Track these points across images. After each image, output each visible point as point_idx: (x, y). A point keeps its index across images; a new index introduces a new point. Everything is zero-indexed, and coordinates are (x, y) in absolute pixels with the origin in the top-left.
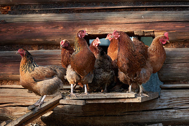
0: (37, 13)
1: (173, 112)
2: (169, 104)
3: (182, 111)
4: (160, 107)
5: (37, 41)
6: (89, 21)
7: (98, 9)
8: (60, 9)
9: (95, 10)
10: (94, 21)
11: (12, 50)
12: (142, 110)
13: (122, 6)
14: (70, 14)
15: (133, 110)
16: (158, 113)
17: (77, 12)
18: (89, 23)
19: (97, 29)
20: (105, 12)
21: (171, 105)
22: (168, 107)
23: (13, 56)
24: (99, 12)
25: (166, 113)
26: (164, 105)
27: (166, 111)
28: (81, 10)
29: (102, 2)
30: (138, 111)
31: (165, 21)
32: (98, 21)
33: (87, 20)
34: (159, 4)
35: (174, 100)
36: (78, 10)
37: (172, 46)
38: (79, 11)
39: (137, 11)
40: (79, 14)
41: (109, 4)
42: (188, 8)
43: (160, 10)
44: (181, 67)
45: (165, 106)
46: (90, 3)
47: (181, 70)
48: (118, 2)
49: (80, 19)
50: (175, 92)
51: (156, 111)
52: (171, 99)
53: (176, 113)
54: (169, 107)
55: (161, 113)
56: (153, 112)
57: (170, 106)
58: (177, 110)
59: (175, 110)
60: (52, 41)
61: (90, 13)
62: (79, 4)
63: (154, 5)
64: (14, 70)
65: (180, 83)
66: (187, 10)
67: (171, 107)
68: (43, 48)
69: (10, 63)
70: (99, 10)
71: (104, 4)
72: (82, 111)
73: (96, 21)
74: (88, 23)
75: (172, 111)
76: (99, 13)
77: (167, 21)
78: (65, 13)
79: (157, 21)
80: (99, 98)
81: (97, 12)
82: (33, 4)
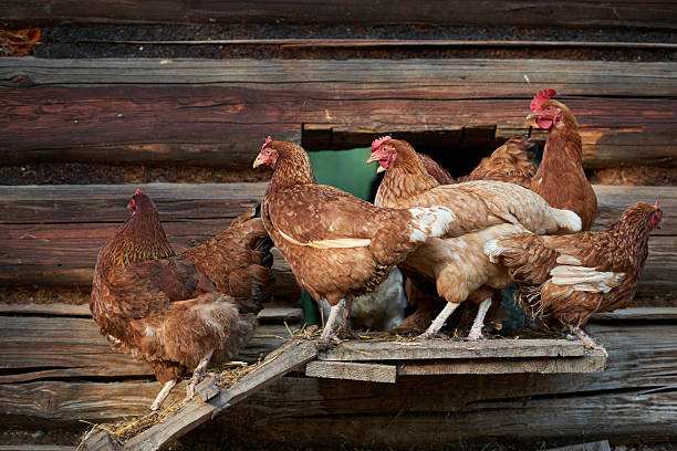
0: (141, 55)
1: (641, 402)
2: (628, 376)
3: (671, 398)
4: (597, 384)
5: (146, 151)
6: (337, 86)
7: (360, 48)
8: (224, 45)
9: (353, 52)
10: (354, 86)
11: (50, 183)
12: (533, 394)
13: (443, 38)
14: (263, 63)
15: (502, 395)
16: (591, 406)
17: (285, 57)
18: (340, 94)
19: (366, 115)
20: (385, 58)
21: (635, 379)
22: (625, 385)
23: (59, 202)
24: (365, 57)
25: (619, 406)
26: (612, 379)
27: (618, 399)
28: (301, 49)
29: (377, 23)
30: (519, 398)
31: (605, 92)
32: (369, 86)
33: (331, 84)
34: (574, 38)
35: (644, 363)
36: (290, 49)
37: (621, 178)
38: (292, 53)
39: (498, 57)
40: (295, 60)
41: (401, 32)
42: (676, 54)
43: (579, 58)
44: (664, 249)
45: (615, 382)
46: (333, 25)
47: (666, 259)
48: (433, 27)
49: (302, 79)
50: (643, 335)
51: (583, 399)
52: (633, 357)
53: (652, 404)
54: (628, 385)
55: (602, 407)
56: (572, 402)
57: (630, 380)
58: (654, 396)
59: (649, 396)
60: (203, 152)
61: (333, 61)
62: (295, 27)
63: (557, 39)
64: (62, 253)
65: (654, 305)
66: (671, 60)
67: (634, 386)
68: (161, 178)
69: (49, 226)
70: (367, 52)
71: (382, 29)
72: (322, 398)
73: (364, 86)
74: (335, 94)
75: (638, 399)
76: (366, 60)
77: (612, 93)
78: (243, 56)
79: (579, 92)
80: (453, 356)
81: (358, 58)
82: (124, 25)
